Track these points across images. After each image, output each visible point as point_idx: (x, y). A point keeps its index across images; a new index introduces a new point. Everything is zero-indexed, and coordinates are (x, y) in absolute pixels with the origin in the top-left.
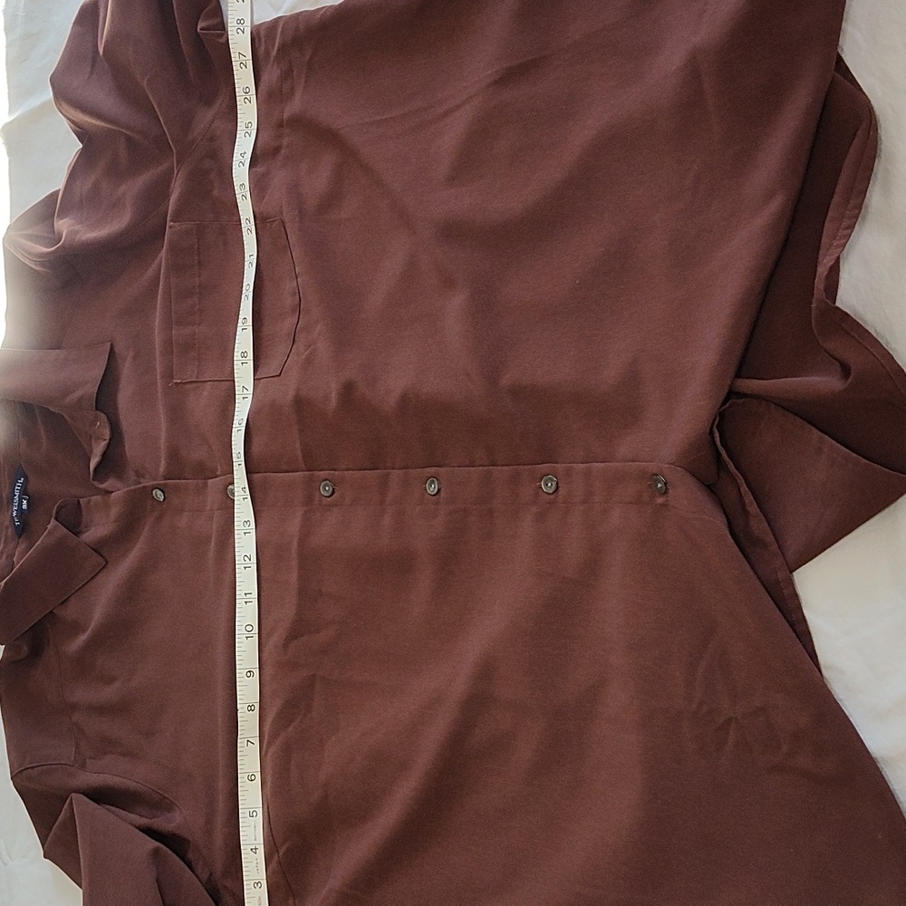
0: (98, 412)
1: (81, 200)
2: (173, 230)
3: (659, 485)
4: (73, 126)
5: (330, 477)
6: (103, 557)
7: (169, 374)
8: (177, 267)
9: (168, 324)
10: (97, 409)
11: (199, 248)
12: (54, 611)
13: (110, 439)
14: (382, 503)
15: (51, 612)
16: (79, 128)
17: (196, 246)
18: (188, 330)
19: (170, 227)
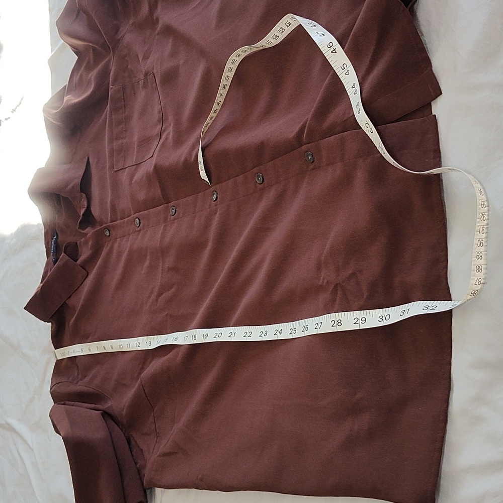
0: (82, 193)
1: (76, 85)
2: (112, 90)
3: (310, 158)
4: (73, 49)
5: (174, 205)
6: (86, 270)
7: (112, 167)
8: (115, 110)
9: (111, 140)
10: (81, 192)
11: (124, 98)
12: (66, 302)
13: (87, 207)
14: (194, 212)
15: (65, 302)
16: (76, 49)
17: (122, 97)
18: (120, 142)
19: (111, 88)
